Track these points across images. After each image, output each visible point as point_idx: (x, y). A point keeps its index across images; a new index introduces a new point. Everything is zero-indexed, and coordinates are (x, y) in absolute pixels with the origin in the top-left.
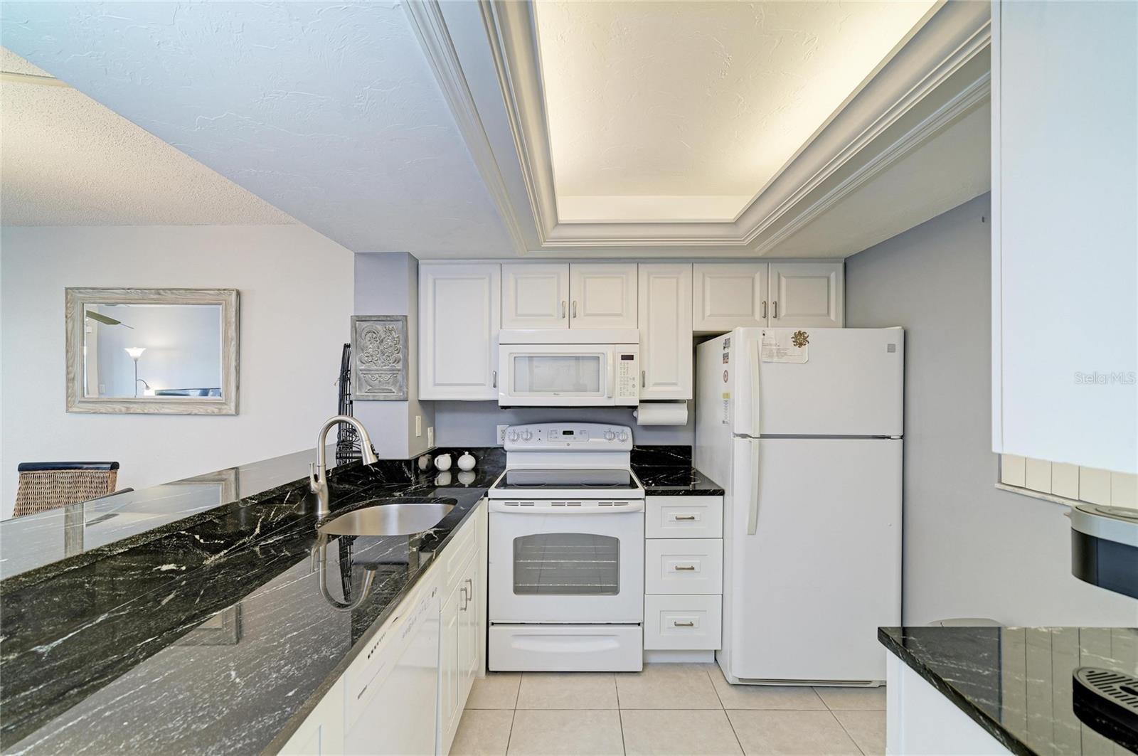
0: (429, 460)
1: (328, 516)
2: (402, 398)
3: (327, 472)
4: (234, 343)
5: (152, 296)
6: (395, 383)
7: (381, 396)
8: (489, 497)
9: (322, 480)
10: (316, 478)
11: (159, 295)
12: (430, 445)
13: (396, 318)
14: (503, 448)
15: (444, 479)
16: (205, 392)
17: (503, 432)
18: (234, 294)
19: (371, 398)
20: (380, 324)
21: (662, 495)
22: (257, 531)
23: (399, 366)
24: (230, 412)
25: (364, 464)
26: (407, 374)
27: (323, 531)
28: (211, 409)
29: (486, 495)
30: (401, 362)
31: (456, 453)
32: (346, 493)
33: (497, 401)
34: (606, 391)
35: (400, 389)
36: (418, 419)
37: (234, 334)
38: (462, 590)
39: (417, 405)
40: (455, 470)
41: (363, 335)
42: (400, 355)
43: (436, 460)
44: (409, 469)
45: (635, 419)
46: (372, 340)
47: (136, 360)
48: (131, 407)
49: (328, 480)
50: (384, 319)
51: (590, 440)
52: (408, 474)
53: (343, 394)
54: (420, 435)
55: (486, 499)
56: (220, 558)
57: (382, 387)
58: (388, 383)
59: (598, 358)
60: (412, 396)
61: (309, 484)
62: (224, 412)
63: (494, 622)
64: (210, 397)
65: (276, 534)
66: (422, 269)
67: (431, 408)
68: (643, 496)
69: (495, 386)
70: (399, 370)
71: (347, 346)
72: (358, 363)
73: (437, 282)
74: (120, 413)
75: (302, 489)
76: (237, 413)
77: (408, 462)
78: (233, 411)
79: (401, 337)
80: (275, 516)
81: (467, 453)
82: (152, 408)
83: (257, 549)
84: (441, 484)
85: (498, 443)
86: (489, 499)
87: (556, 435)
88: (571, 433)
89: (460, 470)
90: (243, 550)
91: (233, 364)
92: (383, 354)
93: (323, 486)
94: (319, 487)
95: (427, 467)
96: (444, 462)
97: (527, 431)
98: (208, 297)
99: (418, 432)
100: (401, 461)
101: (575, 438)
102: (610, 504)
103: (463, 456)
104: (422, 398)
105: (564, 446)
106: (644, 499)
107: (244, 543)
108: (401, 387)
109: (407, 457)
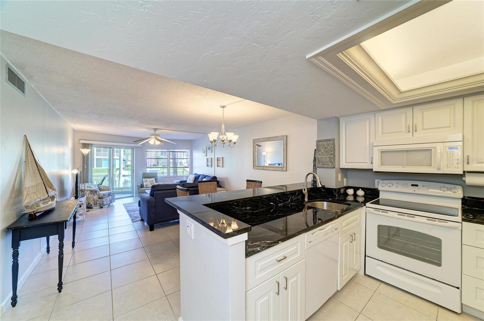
0: (344, 190)
1: (308, 201)
2: (333, 167)
3: (308, 189)
4: (285, 150)
5: (268, 139)
6: (330, 162)
7: (326, 166)
8: (366, 206)
9: (306, 190)
10: (304, 190)
11: (269, 139)
12: (345, 185)
13: (330, 140)
14: (378, 189)
15: (351, 198)
16: (279, 164)
17: (378, 183)
18: (285, 136)
19: (322, 167)
20: (325, 142)
21: (476, 223)
22: (289, 201)
23: (332, 156)
24: (284, 170)
25: (318, 187)
26: (335, 158)
27: (307, 205)
28: (280, 169)
29: (365, 205)
30: (333, 155)
31: (356, 189)
32: (313, 196)
33: (373, 169)
34: (436, 166)
35: (332, 164)
36: (340, 175)
37: (285, 148)
38: (350, 235)
39: (340, 170)
40: (355, 195)
41: (320, 146)
42: (332, 152)
43: (347, 190)
44: (335, 192)
45: (464, 181)
46: (323, 148)
47: (264, 156)
48: (264, 168)
49: (308, 191)
50: (327, 140)
51: (429, 190)
52: (335, 193)
53: (314, 166)
54: (340, 180)
55: (365, 207)
56: (281, 205)
57: (326, 163)
58: (328, 162)
59: (431, 150)
60: (337, 166)
61: (302, 191)
62: (283, 170)
63: (369, 256)
64: (280, 166)
65: (294, 203)
66: (341, 121)
67: (345, 171)
68: (461, 221)
69: (372, 163)
70: (332, 157)
71: (315, 150)
72: (318, 155)
73: (347, 125)
74: (262, 169)
75: (300, 192)
76: (286, 170)
77: (335, 189)
78: (285, 170)
79: (332, 146)
80: (293, 198)
81: (360, 189)
82: (268, 168)
83: (289, 205)
84: (349, 199)
85: (376, 187)
86: (367, 207)
87: (407, 186)
88: (417, 186)
89: (357, 196)
90: (286, 205)
91: (285, 156)
92: (326, 152)
93: (306, 192)
94: (305, 192)
95: (343, 192)
96: (350, 192)
97: (390, 183)
98: (280, 138)
99: (340, 179)
100: (332, 189)
101: (419, 188)
102: (435, 221)
103: (359, 190)
104: (341, 167)
105: (412, 192)
106: (462, 223)
107: (286, 203)
108: (332, 163)
109: (335, 188)
